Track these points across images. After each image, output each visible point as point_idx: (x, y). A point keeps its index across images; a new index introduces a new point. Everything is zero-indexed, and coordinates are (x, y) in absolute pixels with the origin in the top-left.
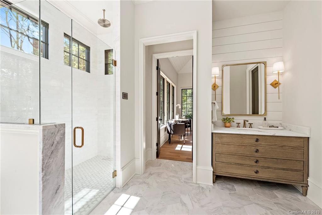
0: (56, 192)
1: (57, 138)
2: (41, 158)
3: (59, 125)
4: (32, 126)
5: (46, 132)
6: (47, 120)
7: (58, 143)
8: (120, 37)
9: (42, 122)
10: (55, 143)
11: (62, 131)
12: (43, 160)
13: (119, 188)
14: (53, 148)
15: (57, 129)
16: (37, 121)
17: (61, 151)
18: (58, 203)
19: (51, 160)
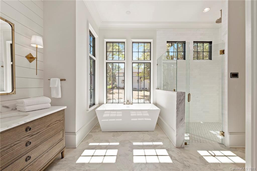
0: (181, 120)
1: (182, 98)
2: (176, 104)
3: (183, 92)
4: (174, 92)
5: (178, 94)
6: (179, 90)
7: (182, 100)
8: (227, 31)
9: (177, 91)
10: (181, 100)
11: (184, 95)
12: (177, 105)
13: (226, 146)
14: (180, 101)
15: (182, 94)
16: (176, 90)
17: (183, 103)
18: (182, 125)
19: (180, 106)
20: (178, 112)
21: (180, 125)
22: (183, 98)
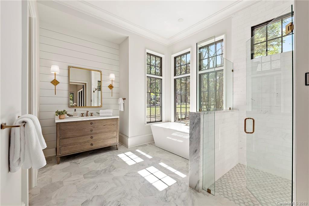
0: (195, 152)
1: (196, 121)
10: (195, 123)
11: (198, 117)
12: (190, 129)
14: (194, 125)
15: (196, 116)
17: (198, 128)
18: (196, 159)
19: (193, 132)
20: (192, 140)
21: (194, 158)
22: (198, 121)
